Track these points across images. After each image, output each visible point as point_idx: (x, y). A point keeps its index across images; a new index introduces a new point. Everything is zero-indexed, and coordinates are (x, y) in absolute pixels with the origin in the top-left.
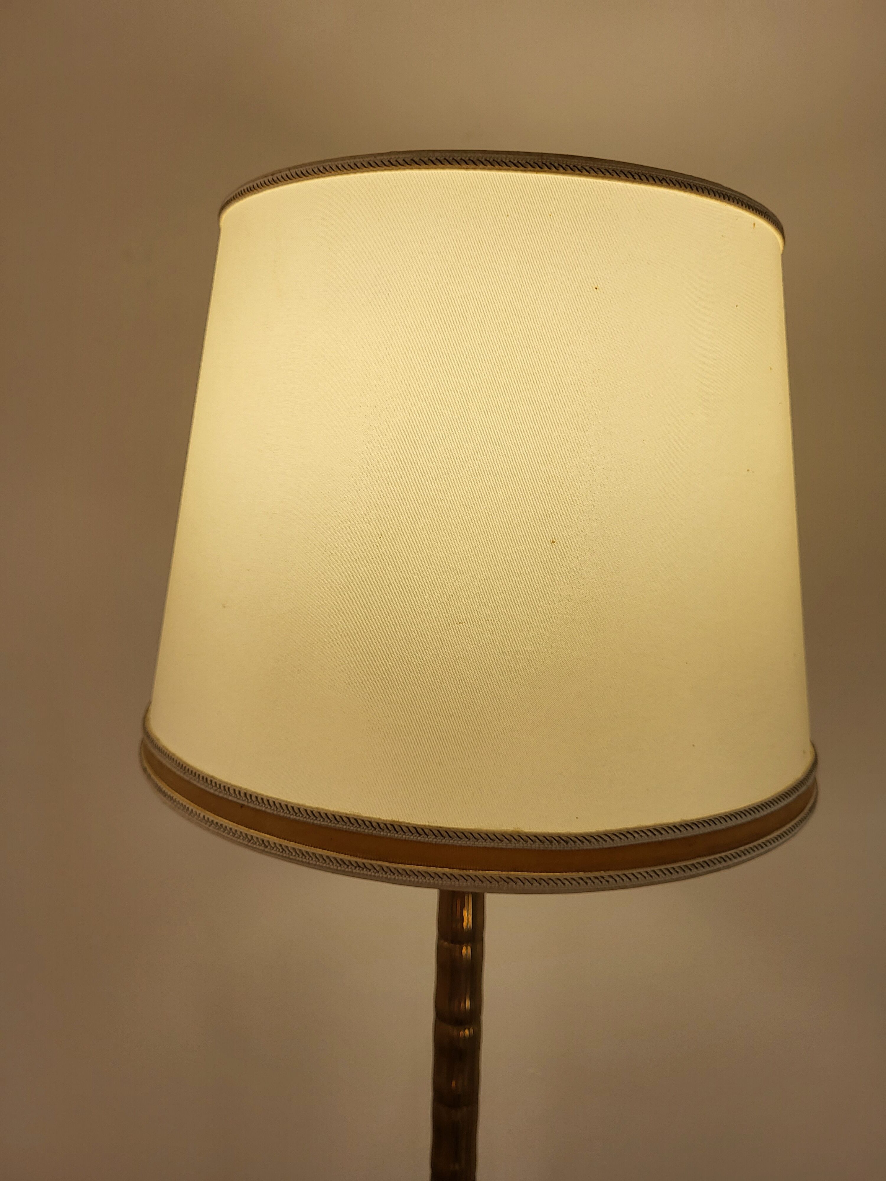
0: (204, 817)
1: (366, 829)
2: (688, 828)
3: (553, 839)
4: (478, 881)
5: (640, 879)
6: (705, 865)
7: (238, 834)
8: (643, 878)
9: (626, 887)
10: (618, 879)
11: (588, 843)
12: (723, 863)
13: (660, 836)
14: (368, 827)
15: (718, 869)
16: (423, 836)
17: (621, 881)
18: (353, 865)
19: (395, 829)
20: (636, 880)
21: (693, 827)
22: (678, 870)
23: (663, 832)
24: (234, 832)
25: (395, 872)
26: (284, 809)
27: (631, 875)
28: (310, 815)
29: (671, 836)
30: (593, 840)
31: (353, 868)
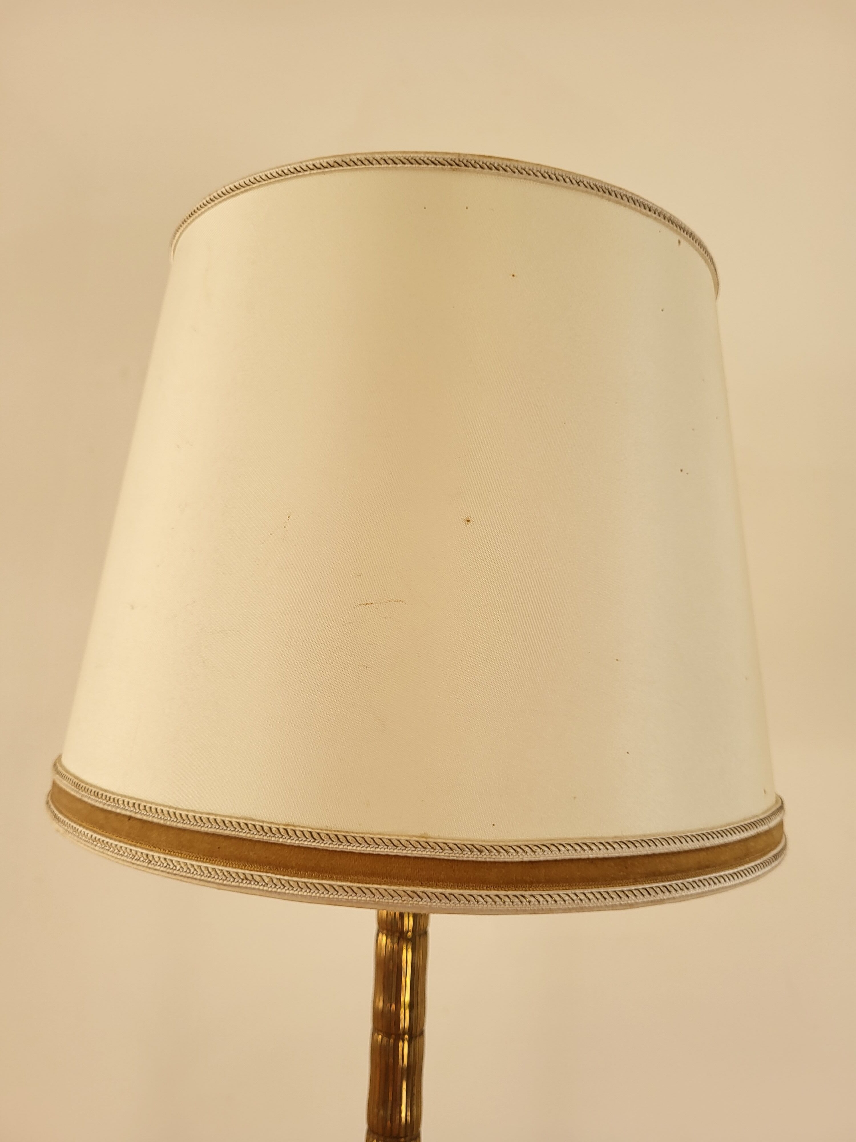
0: (92, 836)
1: (256, 834)
2: (623, 846)
3: (465, 847)
4: (378, 895)
5: (567, 902)
6: (645, 892)
7: (122, 850)
8: (571, 901)
9: (550, 911)
10: (541, 899)
11: (506, 854)
12: (667, 893)
13: (590, 852)
14: (259, 832)
15: (661, 900)
16: (318, 841)
17: (545, 903)
18: (240, 878)
19: (288, 834)
20: (562, 902)
21: (629, 846)
22: (613, 896)
23: (593, 847)
24: (119, 848)
25: (285, 885)
26: (171, 816)
27: (557, 896)
28: (198, 821)
29: (603, 853)
30: (512, 851)
31: (240, 881)
